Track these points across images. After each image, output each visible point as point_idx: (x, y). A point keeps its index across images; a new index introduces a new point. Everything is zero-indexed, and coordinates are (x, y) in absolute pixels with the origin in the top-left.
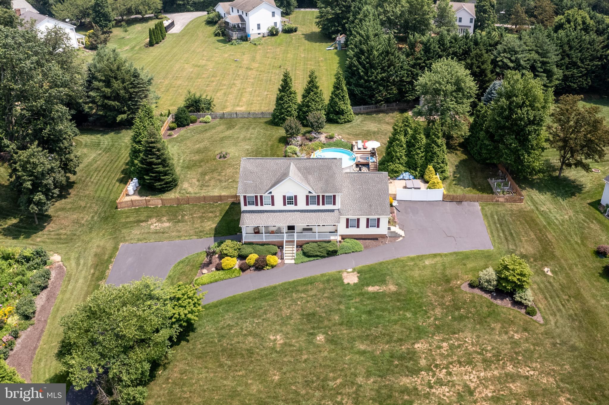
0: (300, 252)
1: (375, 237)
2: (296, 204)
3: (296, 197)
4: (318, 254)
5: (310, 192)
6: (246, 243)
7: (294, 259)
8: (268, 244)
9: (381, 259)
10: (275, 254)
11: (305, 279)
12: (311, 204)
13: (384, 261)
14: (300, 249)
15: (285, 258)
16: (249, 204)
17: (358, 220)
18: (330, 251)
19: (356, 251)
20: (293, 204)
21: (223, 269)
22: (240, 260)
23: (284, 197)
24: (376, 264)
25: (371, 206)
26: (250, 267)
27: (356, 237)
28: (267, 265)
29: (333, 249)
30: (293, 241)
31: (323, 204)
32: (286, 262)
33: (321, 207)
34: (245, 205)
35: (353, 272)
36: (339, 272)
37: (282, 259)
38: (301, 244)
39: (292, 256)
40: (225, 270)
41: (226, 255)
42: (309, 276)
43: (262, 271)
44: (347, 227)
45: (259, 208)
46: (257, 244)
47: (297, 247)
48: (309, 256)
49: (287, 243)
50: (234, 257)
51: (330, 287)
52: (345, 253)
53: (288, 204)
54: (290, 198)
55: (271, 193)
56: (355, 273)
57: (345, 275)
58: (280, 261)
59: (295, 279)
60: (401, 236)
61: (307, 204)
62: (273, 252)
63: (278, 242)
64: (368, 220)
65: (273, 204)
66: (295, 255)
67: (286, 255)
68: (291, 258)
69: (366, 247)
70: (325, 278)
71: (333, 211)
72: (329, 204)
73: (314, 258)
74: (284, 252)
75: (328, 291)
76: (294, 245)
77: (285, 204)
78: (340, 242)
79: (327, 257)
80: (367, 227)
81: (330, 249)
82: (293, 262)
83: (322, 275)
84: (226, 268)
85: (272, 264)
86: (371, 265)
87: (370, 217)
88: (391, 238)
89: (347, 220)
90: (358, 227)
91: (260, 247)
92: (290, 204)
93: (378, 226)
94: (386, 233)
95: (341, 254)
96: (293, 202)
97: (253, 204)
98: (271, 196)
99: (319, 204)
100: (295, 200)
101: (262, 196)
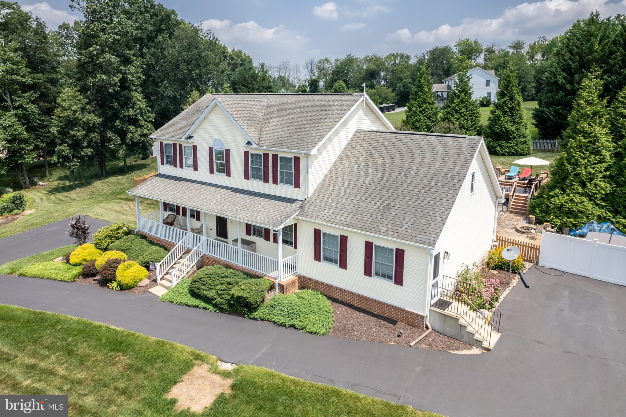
0: (191, 277)
1: (389, 315)
2: (228, 173)
3: (228, 152)
5: (250, 143)
7: (171, 289)
10: (148, 265)
12: (253, 176)
15: (160, 280)
16: (166, 162)
17: (344, 240)
18: (233, 296)
20: (224, 171)
23: (211, 150)
26: (98, 273)
27: (337, 296)
28: (114, 279)
31: (275, 180)
32: (155, 288)
33: (271, 187)
34: (162, 163)
35: (227, 375)
40: (70, 264)
43: (104, 289)
44: (317, 256)
45: (178, 171)
46: (149, 242)
53: (217, 170)
54: (220, 155)
56: (229, 382)
57: (199, 371)
58: (146, 282)
60: (479, 344)
61: (247, 176)
64: (369, 246)
65: (196, 167)
69: (340, 331)
71: (291, 201)
72: (286, 182)
77: (211, 170)
79: (229, 313)
80: (368, 271)
82: (163, 294)
83: (156, 344)
87: (378, 241)
88: (439, 339)
89: (317, 233)
90: (343, 264)
91: (145, 246)
92: (220, 170)
93: (398, 280)
94: (426, 313)
95: (262, 320)
96: (224, 165)
97: (172, 163)
98: (193, 146)
99: (266, 180)
100: (226, 161)
101: (182, 145)
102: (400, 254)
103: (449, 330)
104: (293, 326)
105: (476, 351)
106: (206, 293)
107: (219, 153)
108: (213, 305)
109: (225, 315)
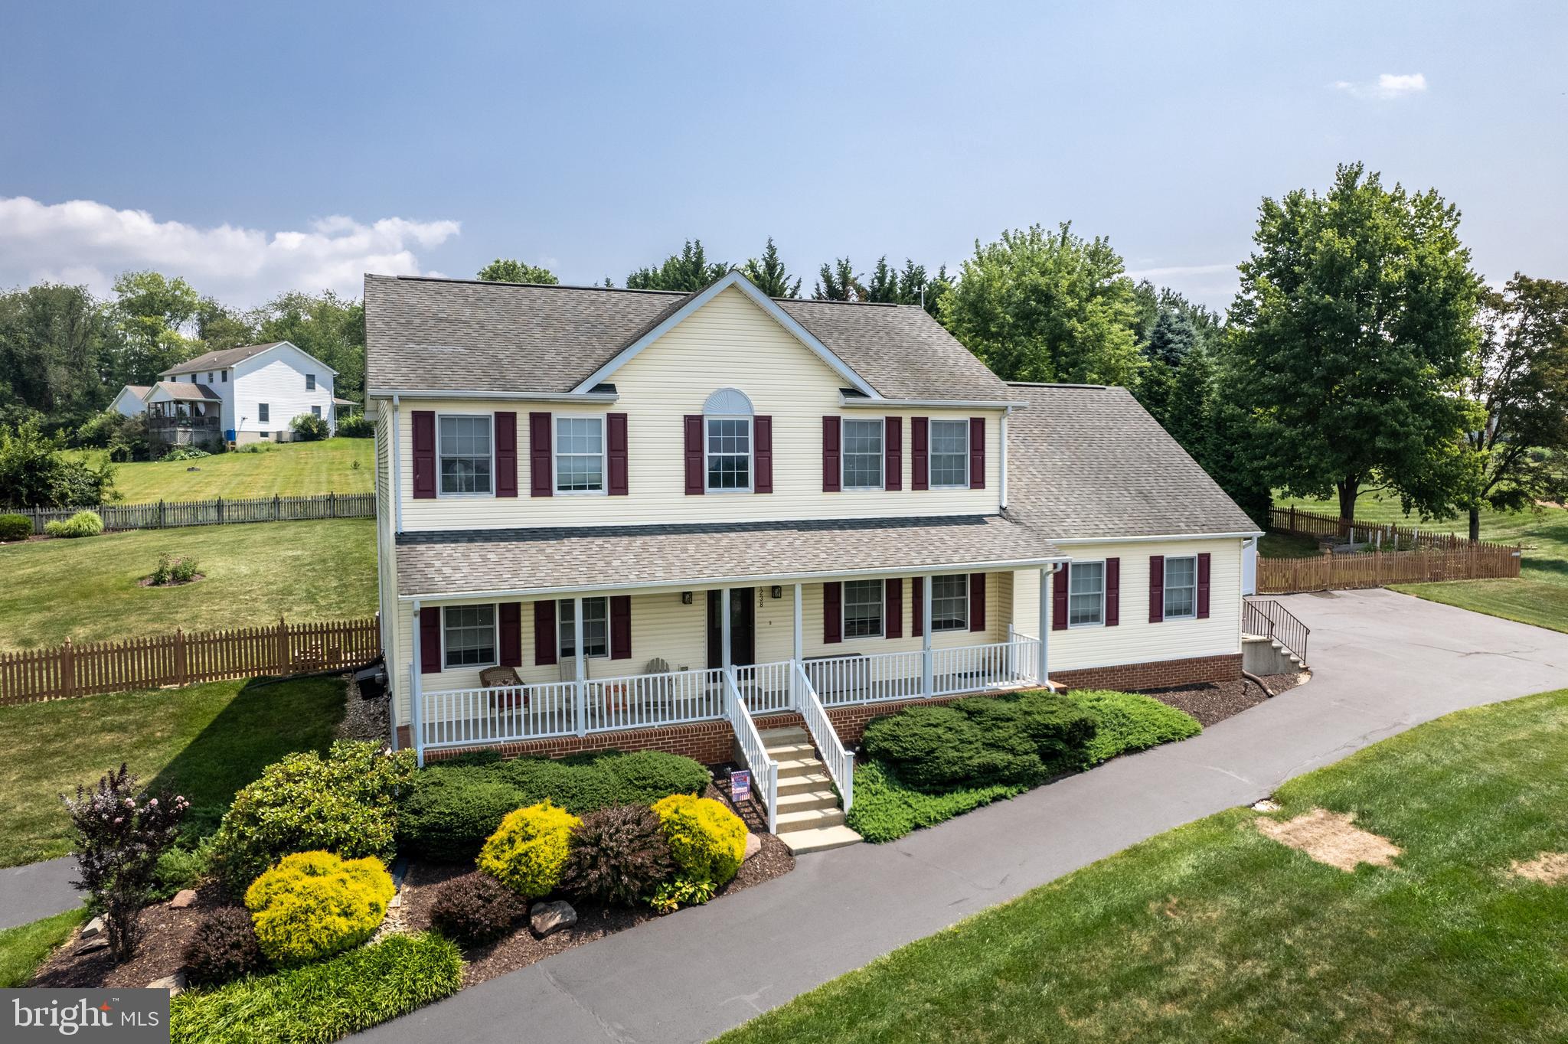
2: (764, 485)
3: (764, 424)
4: (993, 758)
6: (445, 760)
7: (847, 818)
8: (612, 752)
9: (1356, 742)
12: (850, 483)
16: (450, 487)
17: (1114, 565)
20: (743, 482)
21: (266, 962)
22: (416, 883)
23: (693, 425)
26: (530, 909)
28: (676, 870)
29: (1070, 719)
32: (795, 841)
34: (423, 492)
37: (763, 822)
39: (831, 803)
40: (298, 961)
41: (293, 840)
43: (642, 936)
44: (1062, 619)
46: (537, 757)
48: (941, 784)
50: (359, 851)
52: (1131, 750)
53: (714, 482)
54: (730, 435)
55: (606, 391)
57: (1271, 830)
60: (1296, 666)
61: (831, 483)
62: (680, 779)
63: (681, 733)
64: (1156, 563)
65: (619, 485)
68: (815, 815)
69: (1201, 718)
71: (972, 522)
72: (946, 480)
73: (974, 796)
77: (693, 486)
79: (1047, 779)
80: (1156, 615)
81: (1054, 721)
82: (844, 834)
87: (1164, 551)
89: (1061, 574)
90: (1113, 619)
92: (728, 482)
93: (1205, 610)
94: (1241, 649)
95: (1108, 760)
96: (743, 463)
97: (482, 486)
98: (611, 417)
99: (894, 484)
100: (757, 450)
101: (548, 416)
102: (1205, 560)
103: (1262, 666)
106: (977, 762)
107: (729, 427)
108: (1008, 782)
109: (1043, 791)
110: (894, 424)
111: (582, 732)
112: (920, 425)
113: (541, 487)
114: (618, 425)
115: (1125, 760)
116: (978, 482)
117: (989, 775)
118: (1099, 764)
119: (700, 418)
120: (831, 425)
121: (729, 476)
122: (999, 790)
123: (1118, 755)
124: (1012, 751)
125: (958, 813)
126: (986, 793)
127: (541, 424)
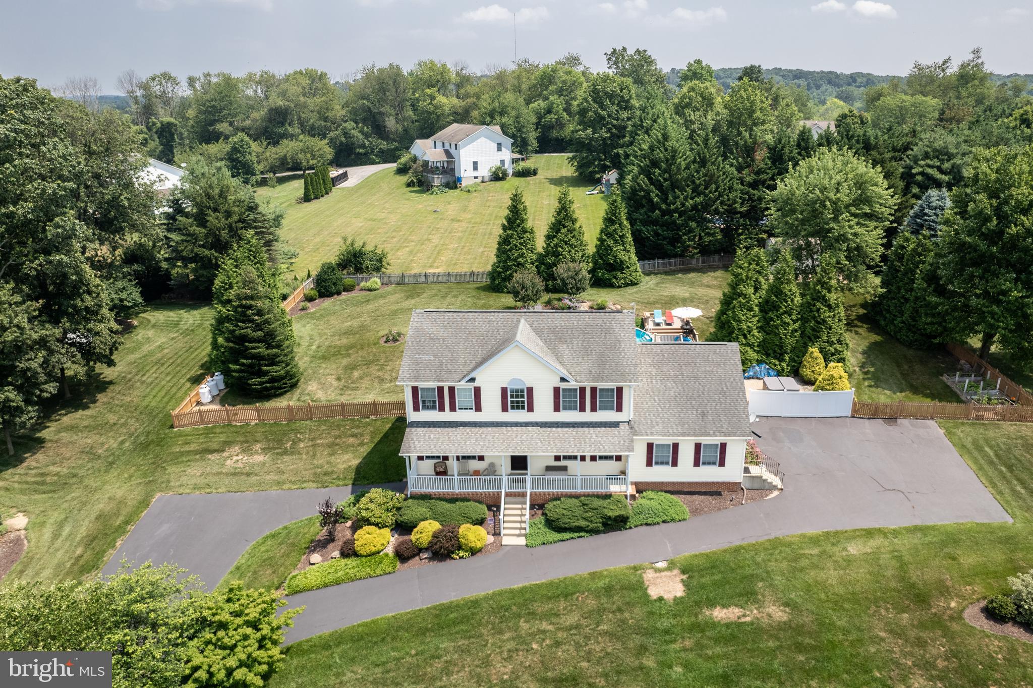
0: (540, 519)
1: (714, 489)
2: (531, 409)
3: (530, 390)
4: (583, 523)
5: (563, 380)
6: (414, 497)
7: (525, 535)
8: (465, 499)
9: (736, 541)
10: (481, 522)
11: (550, 585)
12: (564, 409)
13: (744, 543)
14: (540, 512)
15: (503, 532)
16: (425, 407)
17: (676, 446)
18: (610, 518)
19: (673, 520)
20: (523, 408)
21: (356, 554)
22: (399, 535)
23: (504, 391)
24: (725, 551)
25: (703, 414)
26: (421, 550)
27: (669, 488)
28: (460, 548)
29: (617, 514)
30: (523, 495)
31: (594, 409)
32: (506, 541)
33: (588, 416)
34: (416, 409)
35: (669, 569)
36: (635, 569)
37: (497, 534)
38: (540, 502)
39: (521, 529)
40: (362, 556)
41: (368, 522)
42: (562, 577)
43: (448, 563)
44: (649, 463)
45: (447, 416)
46: (440, 499)
47: (532, 507)
48: (560, 530)
49: (509, 499)
50: (385, 526)
51: (615, 607)
52: (647, 524)
53: (512, 408)
54: (518, 393)
55: (473, 380)
56: (676, 572)
57: (649, 575)
58: (491, 539)
59: (527, 584)
60: (775, 487)
61: (557, 409)
62: (475, 516)
63: (488, 495)
64: (698, 446)
65: (478, 408)
66: (527, 526)
67: (506, 525)
68: (517, 532)
69: (695, 512)
70: (601, 584)
71: (615, 425)
72: (606, 408)
73: (572, 535)
74: (501, 517)
75: (611, 615)
76: (525, 503)
77: (505, 409)
78: (633, 497)
79: (604, 532)
80: (697, 463)
81: (610, 514)
82: (522, 541)
83: (594, 576)
84: (362, 552)
85: (473, 545)
86: (714, 553)
87: (705, 440)
88: (752, 492)
89: (650, 446)
90: (675, 463)
91: (447, 505)
92: (518, 408)
93: (722, 464)
94: (740, 480)
95: (636, 526)
96: (523, 402)
97: (434, 408)
98: (475, 388)
99: (582, 409)
100: (528, 398)
101: (454, 388)
102: (723, 446)
103: (756, 486)
104: (664, 522)
105: (775, 493)
106: (576, 524)
107: (517, 391)
108: (587, 532)
109: (602, 535)
110: (583, 390)
111: (457, 491)
112: (594, 390)
113: (453, 409)
114: (477, 391)
115: (644, 527)
116: (619, 409)
117: (579, 529)
118: (631, 528)
119: (506, 388)
120: (557, 390)
121: (518, 406)
122: (582, 534)
123: (641, 525)
124: (591, 521)
125: (562, 541)
126: (576, 535)
127: (452, 390)
